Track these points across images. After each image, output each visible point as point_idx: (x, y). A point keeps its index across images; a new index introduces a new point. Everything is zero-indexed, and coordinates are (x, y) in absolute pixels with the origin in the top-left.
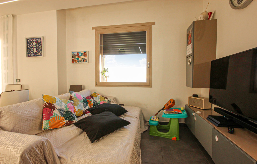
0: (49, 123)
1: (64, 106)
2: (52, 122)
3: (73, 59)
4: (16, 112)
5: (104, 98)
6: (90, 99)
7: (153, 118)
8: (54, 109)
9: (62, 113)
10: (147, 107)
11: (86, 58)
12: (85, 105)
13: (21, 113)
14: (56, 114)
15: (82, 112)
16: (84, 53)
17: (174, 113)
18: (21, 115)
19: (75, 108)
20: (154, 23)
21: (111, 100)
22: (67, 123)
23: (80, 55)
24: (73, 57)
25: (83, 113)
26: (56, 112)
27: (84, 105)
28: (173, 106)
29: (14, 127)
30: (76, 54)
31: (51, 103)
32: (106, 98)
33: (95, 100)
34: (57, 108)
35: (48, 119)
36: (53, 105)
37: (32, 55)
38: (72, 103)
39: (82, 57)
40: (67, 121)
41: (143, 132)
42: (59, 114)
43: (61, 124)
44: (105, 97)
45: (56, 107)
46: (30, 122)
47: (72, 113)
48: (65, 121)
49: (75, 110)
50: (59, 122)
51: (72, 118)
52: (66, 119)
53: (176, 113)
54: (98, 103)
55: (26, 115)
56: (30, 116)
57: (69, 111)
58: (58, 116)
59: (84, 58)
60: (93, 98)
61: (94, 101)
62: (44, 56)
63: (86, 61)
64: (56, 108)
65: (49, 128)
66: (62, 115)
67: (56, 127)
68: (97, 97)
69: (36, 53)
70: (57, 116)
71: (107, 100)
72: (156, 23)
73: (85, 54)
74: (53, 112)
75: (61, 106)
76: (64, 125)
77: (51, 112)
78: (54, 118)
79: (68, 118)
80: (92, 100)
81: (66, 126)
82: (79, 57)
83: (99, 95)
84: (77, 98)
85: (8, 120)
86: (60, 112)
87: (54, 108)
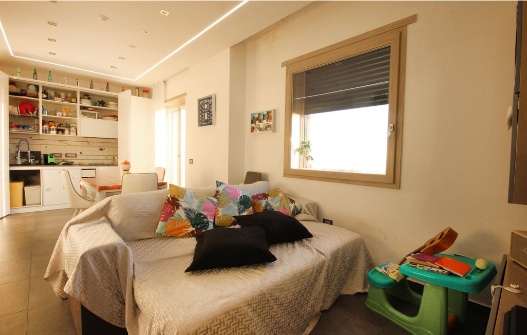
0: (166, 226)
1: (196, 205)
2: (170, 226)
3: (253, 125)
4: (126, 203)
5: (289, 200)
6: (259, 199)
7: (385, 269)
8: (178, 208)
9: (190, 216)
10: (385, 238)
11: (271, 123)
12: (241, 209)
13: (132, 206)
14: (179, 215)
15: (230, 220)
16: (267, 113)
17: (433, 269)
18: (132, 208)
19: (218, 211)
20: (413, 19)
21: (301, 207)
22: (192, 232)
23: (262, 117)
24: (252, 123)
25: (232, 222)
26: (180, 212)
27: (239, 209)
28: (446, 249)
29: (122, 222)
30: (256, 116)
31: (176, 197)
32: (293, 201)
33: (270, 202)
34: (184, 206)
35: (165, 220)
36: (179, 200)
37: (204, 124)
38: (214, 203)
39: (265, 122)
40: (194, 229)
41: (354, 293)
42: (184, 216)
43: (183, 232)
44: (291, 200)
45: (181, 204)
46: (143, 219)
47: (206, 218)
48: (192, 229)
49: (218, 214)
50: (181, 228)
51: (203, 227)
52: (193, 226)
53: (440, 270)
54: (273, 209)
55: (138, 209)
56: (143, 212)
57: (203, 215)
58: (182, 219)
59: (267, 123)
60: (267, 198)
61: (267, 204)
62: (215, 125)
63: (269, 128)
64: (181, 206)
65: (165, 233)
66: (189, 218)
67: (175, 235)
68: (277, 198)
69: (207, 121)
70: (179, 219)
71: (292, 206)
72: (419, 18)
73: (268, 116)
74: (175, 211)
75: (190, 204)
76: (189, 234)
77: (173, 211)
78: (174, 221)
79: (198, 224)
80: (263, 203)
81: (190, 236)
82: (260, 121)
83: (281, 195)
84: (228, 195)
85: (116, 212)
86: (187, 213)
87: (178, 206)
